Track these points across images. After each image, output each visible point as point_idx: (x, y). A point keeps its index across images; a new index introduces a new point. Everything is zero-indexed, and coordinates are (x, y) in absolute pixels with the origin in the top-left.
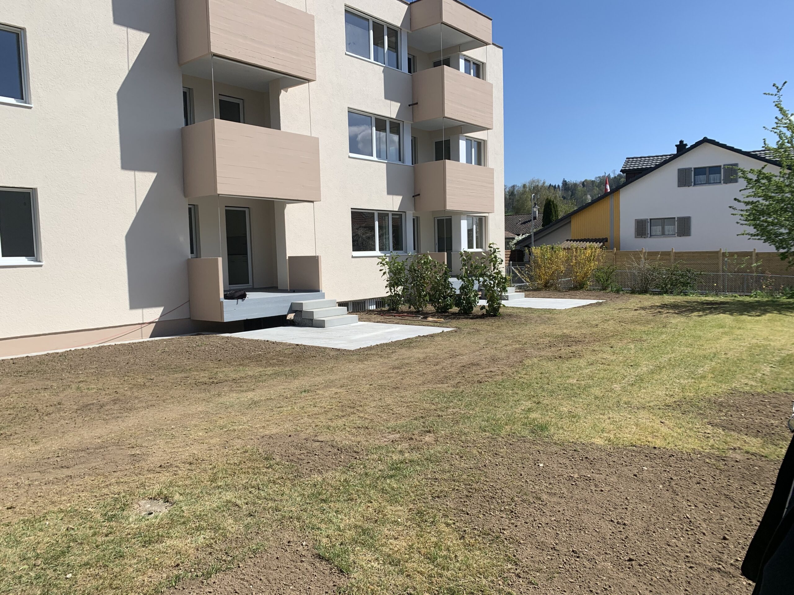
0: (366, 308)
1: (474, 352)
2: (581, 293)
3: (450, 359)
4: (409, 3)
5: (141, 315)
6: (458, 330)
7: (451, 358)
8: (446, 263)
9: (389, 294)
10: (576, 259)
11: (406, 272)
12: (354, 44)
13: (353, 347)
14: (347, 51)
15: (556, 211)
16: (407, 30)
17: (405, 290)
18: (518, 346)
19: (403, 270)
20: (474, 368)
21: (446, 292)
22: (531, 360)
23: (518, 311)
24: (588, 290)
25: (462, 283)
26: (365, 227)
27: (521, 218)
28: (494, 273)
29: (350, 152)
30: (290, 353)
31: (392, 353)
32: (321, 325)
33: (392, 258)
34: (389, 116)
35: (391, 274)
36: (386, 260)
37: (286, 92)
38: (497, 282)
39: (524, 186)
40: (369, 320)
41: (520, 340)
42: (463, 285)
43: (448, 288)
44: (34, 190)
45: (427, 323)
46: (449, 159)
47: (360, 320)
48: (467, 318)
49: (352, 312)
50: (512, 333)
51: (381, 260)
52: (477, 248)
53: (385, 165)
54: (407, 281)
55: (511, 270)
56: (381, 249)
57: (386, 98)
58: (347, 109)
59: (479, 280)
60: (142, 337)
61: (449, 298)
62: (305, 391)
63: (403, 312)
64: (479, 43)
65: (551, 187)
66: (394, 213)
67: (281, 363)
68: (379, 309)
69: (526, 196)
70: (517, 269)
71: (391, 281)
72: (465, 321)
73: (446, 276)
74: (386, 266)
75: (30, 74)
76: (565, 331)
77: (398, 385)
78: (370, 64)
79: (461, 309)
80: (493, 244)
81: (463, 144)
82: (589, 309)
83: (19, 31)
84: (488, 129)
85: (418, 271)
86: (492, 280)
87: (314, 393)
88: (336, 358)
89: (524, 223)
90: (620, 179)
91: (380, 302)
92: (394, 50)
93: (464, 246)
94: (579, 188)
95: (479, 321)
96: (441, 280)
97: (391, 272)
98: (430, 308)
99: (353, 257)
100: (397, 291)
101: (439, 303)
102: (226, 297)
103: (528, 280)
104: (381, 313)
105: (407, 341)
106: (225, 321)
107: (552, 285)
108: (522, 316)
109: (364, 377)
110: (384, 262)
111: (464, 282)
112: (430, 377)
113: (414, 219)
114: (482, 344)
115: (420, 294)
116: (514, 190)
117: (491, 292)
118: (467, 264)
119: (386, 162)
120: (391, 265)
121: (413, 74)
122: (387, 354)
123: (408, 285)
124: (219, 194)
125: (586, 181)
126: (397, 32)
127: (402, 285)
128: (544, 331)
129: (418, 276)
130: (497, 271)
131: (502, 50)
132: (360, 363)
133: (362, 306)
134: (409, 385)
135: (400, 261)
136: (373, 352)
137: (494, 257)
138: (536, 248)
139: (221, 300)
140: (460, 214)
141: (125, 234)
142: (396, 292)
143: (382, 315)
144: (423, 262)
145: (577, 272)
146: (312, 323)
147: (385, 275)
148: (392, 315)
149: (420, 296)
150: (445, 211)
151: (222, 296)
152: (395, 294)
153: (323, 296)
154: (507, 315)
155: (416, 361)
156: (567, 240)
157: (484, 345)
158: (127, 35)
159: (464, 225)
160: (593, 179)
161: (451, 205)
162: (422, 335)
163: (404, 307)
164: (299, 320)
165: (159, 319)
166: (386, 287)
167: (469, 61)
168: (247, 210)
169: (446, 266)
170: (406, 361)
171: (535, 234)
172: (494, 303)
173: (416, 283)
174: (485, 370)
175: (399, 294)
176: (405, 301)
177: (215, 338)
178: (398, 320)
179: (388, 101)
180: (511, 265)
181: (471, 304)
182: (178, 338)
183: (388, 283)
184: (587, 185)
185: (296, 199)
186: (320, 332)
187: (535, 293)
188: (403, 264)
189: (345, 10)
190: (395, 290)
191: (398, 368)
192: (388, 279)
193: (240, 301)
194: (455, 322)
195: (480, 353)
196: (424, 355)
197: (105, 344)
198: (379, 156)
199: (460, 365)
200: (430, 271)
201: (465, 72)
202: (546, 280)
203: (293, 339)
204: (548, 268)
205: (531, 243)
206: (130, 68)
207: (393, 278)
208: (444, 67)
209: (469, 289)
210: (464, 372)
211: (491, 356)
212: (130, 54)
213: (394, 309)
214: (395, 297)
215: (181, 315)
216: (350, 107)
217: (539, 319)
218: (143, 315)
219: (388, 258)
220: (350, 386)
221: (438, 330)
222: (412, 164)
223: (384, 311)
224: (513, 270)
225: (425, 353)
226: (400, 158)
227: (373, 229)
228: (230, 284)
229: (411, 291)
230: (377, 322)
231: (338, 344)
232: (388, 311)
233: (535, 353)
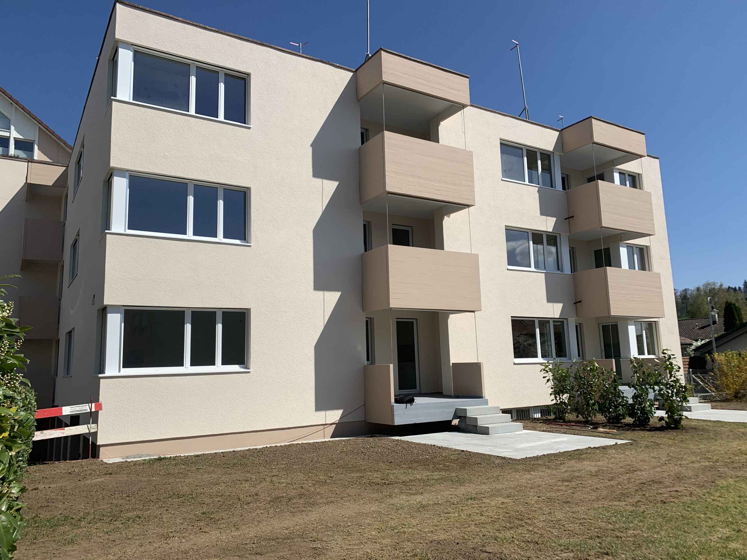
0: (531, 416)
1: (655, 467)
3: (627, 475)
4: (560, 130)
5: (324, 417)
6: (634, 443)
7: (627, 473)
8: (615, 370)
9: (554, 402)
11: (572, 379)
12: (510, 170)
13: (518, 456)
14: (503, 177)
15: (739, 315)
16: (559, 153)
17: (572, 399)
18: (707, 464)
19: (568, 377)
20: (656, 486)
21: (617, 401)
22: (725, 481)
23: (704, 424)
25: (635, 391)
26: (526, 335)
27: (698, 323)
28: (671, 381)
29: (509, 265)
30: (455, 458)
31: (561, 464)
32: (485, 431)
33: (556, 364)
34: (545, 230)
35: (556, 381)
36: (549, 367)
37: (449, 217)
38: (675, 391)
39: (698, 289)
40: (534, 429)
41: (710, 456)
42: (635, 393)
43: (619, 397)
44: (249, 310)
45: (598, 434)
46: (610, 266)
47: (525, 428)
48: (644, 430)
49: (516, 420)
50: (699, 449)
51: (544, 367)
52: (649, 354)
53: (544, 274)
54: (572, 388)
55: (692, 379)
56: (543, 357)
57: (542, 214)
58: (504, 227)
59: (653, 389)
60: (324, 437)
61: (621, 407)
62: (471, 499)
63: (570, 422)
64: (634, 156)
65: (730, 289)
66: (555, 320)
67: (447, 469)
68: (545, 418)
69: (701, 299)
70: (699, 378)
71: (556, 389)
72: (642, 433)
73: (615, 383)
74: (550, 373)
75: (252, 221)
77: (569, 500)
78: (525, 186)
79: (635, 420)
80: (667, 350)
81: (623, 252)
83: (246, 190)
84: (650, 235)
85: (584, 378)
86: (670, 389)
87: (481, 501)
88: (502, 466)
89: (702, 328)
91: (545, 410)
92: (548, 172)
93: (634, 352)
95: (658, 434)
96: (610, 388)
97: (555, 379)
98: (600, 418)
99: (515, 364)
100: (563, 399)
101: (610, 412)
102: (397, 401)
103: (714, 389)
104: (547, 422)
105: (577, 453)
106: (396, 424)
107: (744, 396)
108: (710, 430)
109: (532, 488)
110: (547, 369)
111: (637, 390)
112: (604, 493)
113: (576, 326)
115: (588, 402)
116: (686, 294)
117: (669, 401)
118: (638, 371)
119: (545, 272)
120: (554, 372)
121: (567, 191)
122: (555, 466)
123: (574, 393)
124: (391, 308)
126: (549, 156)
127: (568, 393)
128: (739, 448)
129: (584, 384)
130: (675, 379)
131: (658, 160)
132: (527, 473)
133: (527, 413)
134: (581, 500)
135: (564, 368)
136: (540, 462)
137: (670, 364)
138: (719, 355)
139: (392, 404)
140: (626, 320)
141: (314, 344)
142: (561, 400)
143: (548, 424)
144: (589, 369)
146: (477, 430)
147: (549, 382)
148: (559, 424)
149: (588, 405)
150: (609, 317)
151: (393, 400)
152: (561, 402)
153: (486, 403)
154: (691, 428)
155: (587, 475)
157: (666, 460)
159: (632, 331)
161: (615, 312)
162: (592, 447)
163: (571, 416)
164: (463, 426)
165: (339, 420)
166: (551, 394)
167: (624, 174)
168: (414, 321)
169: (615, 373)
170: (576, 474)
171: (717, 339)
172: (674, 414)
173: (583, 391)
174: (669, 489)
175: (565, 403)
176: (572, 410)
178: (565, 430)
179: (544, 217)
180: (691, 373)
181: (647, 415)
182: (355, 439)
183: (552, 390)
185: (458, 309)
186: (485, 439)
187: (723, 404)
188: (568, 371)
189: (500, 143)
190: (560, 398)
191: (568, 481)
192: (553, 387)
193: (409, 405)
194: (630, 434)
195: (662, 470)
196: (596, 469)
197: (294, 443)
198: (537, 266)
199: (638, 481)
200: (598, 379)
201: (621, 184)
202: (736, 390)
203: (458, 445)
204: (737, 377)
205: (713, 349)
206: (323, 209)
207: (557, 385)
208: (598, 181)
209: (644, 398)
210: (644, 489)
211: (675, 474)
212: (323, 199)
213: (560, 418)
214: (561, 405)
215: (357, 417)
216: (507, 225)
217: (731, 434)
218: (326, 416)
219: (551, 365)
220: (517, 496)
221: (611, 442)
222: (572, 273)
223: (550, 419)
224: (694, 379)
225: (598, 466)
226: (559, 267)
227: (534, 336)
228: (399, 389)
229: (578, 399)
230: (543, 431)
231: (502, 452)
232: (554, 420)
233: (730, 473)
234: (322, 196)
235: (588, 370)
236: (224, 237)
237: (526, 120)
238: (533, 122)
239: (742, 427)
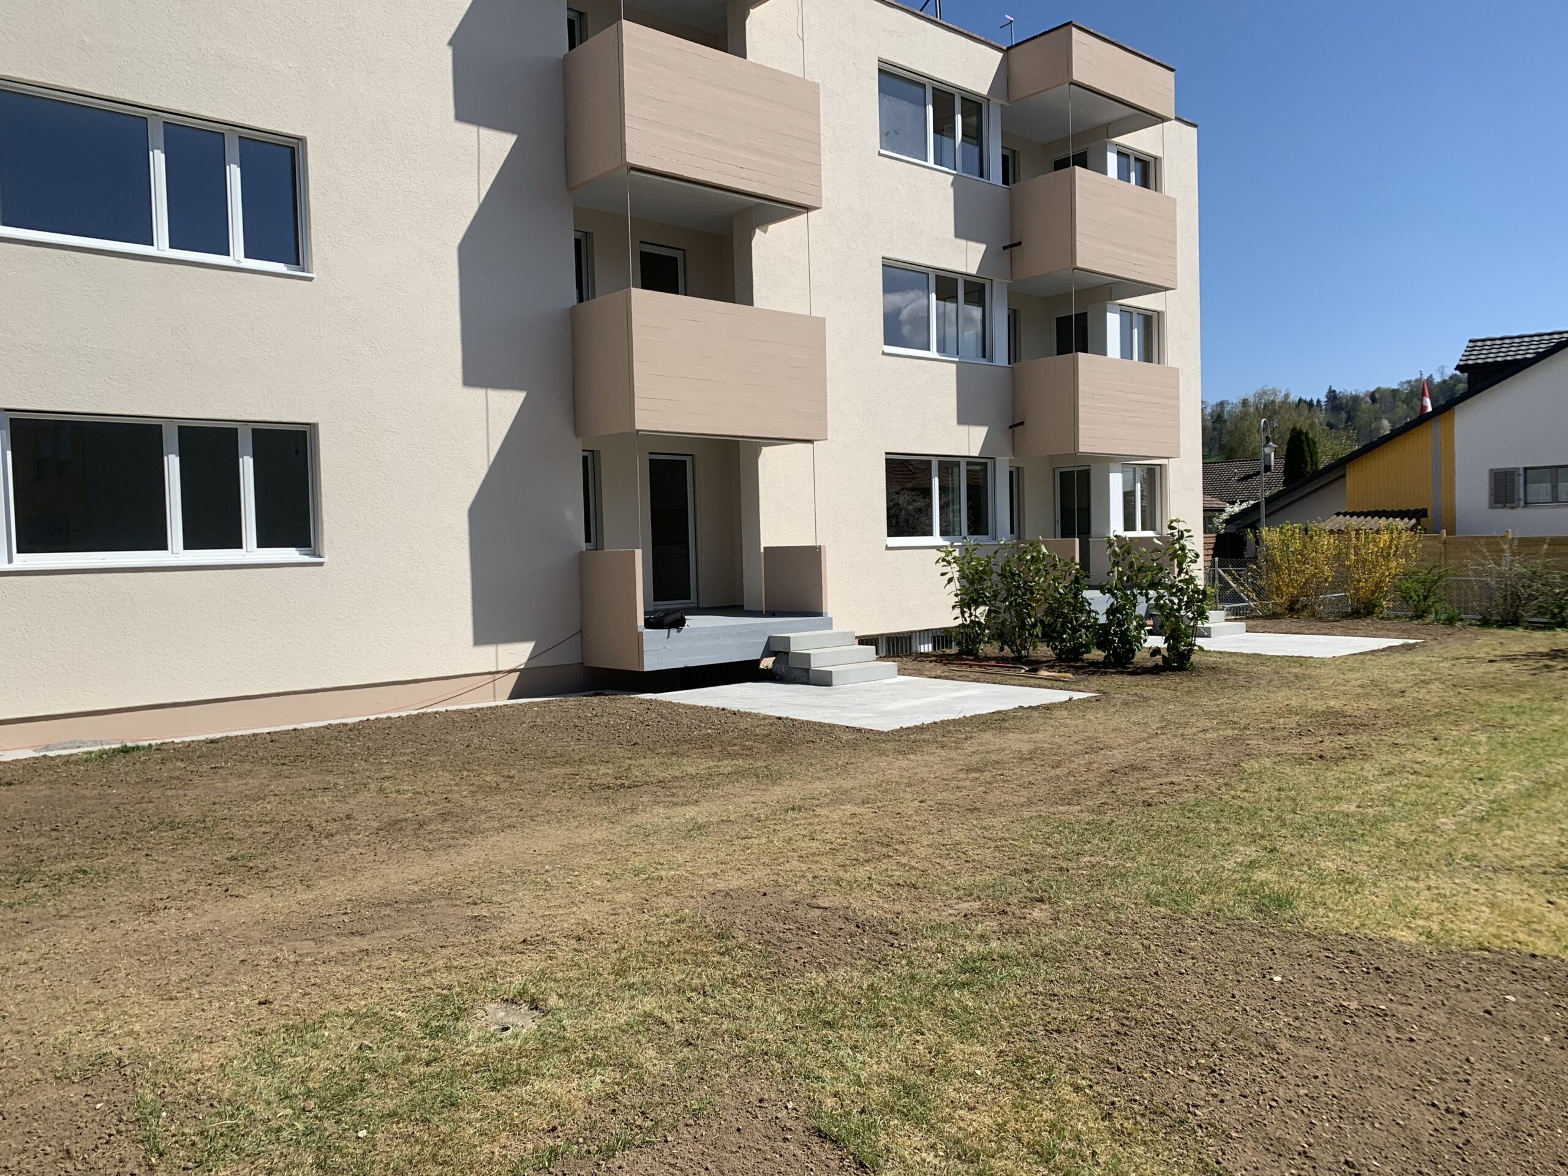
0: (914, 650)
1: (1137, 742)
2: (1368, 624)
3: (1086, 756)
4: (1005, 48)
5: (494, 657)
6: (1103, 697)
7: (1086, 753)
8: (1077, 560)
9: (960, 621)
10: (1356, 554)
11: (995, 578)
12: (896, 133)
13: (887, 725)
14: (881, 148)
15: (1313, 454)
16: (1001, 102)
17: (993, 615)
18: (1230, 732)
19: (989, 573)
20: (1136, 775)
21: (1077, 619)
22: (1257, 762)
23: (1231, 659)
24: (1383, 618)
25: (1112, 600)
26: (912, 490)
27: (1238, 469)
28: (1180, 581)
29: (885, 344)
30: (765, 733)
31: (966, 739)
32: (824, 680)
33: (967, 549)
34: (963, 270)
35: (964, 581)
36: (954, 553)
37: (765, 232)
38: (1185, 599)
39: (1245, 402)
40: (919, 673)
41: (1235, 719)
42: (1113, 604)
43: (1081, 612)
44: (313, 427)
45: (1037, 682)
46: (1085, 351)
47: (901, 672)
48: (1122, 673)
49: (884, 657)
50: (1218, 706)
51: (943, 555)
52: (1143, 529)
53: (954, 365)
54: (995, 596)
55: (1217, 576)
56: (943, 533)
57: (958, 234)
58: (881, 260)
59: (1147, 595)
60: (495, 697)
61: (1083, 630)
62: (793, 809)
63: (987, 659)
64: (1149, 118)
65: (1302, 404)
66: (970, 461)
67: (748, 752)
68: (940, 652)
69: (1248, 423)
70: (1230, 573)
71: (964, 597)
72: (1118, 679)
73: (1077, 586)
74: (954, 565)
75: (312, 218)
76: (1332, 703)
77: (978, 805)
78: (928, 170)
79: (1109, 654)
80: (1178, 521)
81: (1113, 321)
82: (1385, 658)
83: (294, 143)
84: (1167, 289)
85: (1019, 576)
86: (1176, 596)
87: (811, 813)
88: (854, 746)
89: (1245, 478)
90: (1455, 385)
91: (941, 637)
92: (975, 141)
93: (1116, 526)
94: (1363, 406)
95: (1147, 680)
96: (1066, 594)
97: (964, 578)
98: (1044, 651)
99: (887, 548)
100: (976, 616)
101: (1063, 641)
102: (649, 624)
103: (1253, 595)
104: (943, 659)
105: (996, 717)
106: (646, 669)
107: (1305, 607)
108: (1240, 671)
109: (909, 785)
110: (949, 558)
111: (1116, 598)
112: (1043, 791)
113: (1011, 473)
114: (1154, 727)
115: (1023, 621)
116: (1222, 411)
117: (1173, 619)
118: (1121, 561)
119: (957, 360)
120: (963, 564)
121: (1012, 186)
122: (955, 742)
123: (998, 604)
124: (638, 431)
125: (1378, 389)
126: (979, 106)
127: (986, 605)
128: (1286, 702)
129: (1018, 587)
130: (1187, 577)
131: (1195, 130)
132: (900, 757)
133: (906, 644)
134: (999, 804)
135: (981, 555)
136: (927, 736)
137: (1180, 549)
138: (1269, 530)
139: (639, 630)
140: (1107, 461)
141: (468, 505)
142: (973, 618)
143: (945, 664)
144: (1029, 557)
145: (1359, 581)
146: (808, 677)
147: (952, 583)
148: (965, 664)
149: (1023, 626)
150: (1076, 455)
151: (641, 622)
152: (971, 621)
153: (829, 624)
154: (1208, 668)
155: (1014, 758)
156: (1338, 514)
157: (1158, 728)
158: (479, 139)
159: (1116, 483)
160: (1395, 387)
161: (1086, 445)
162: (1026, 706)
163: (989, 649)
164: (783, 669)
165: (526, 663)
166: (954, 607)
167: (1127, 156)
168: (688, 460)
169: (1078, 567)
170: (994, 757)
171: (1269, 501)
172: (1180, 642)
173: (1016, 600)
174: (1159, 781)
175: (979, 623)
176: (992, 637)
177: (627, 701)
178: (977, 674)
179: (963, 242)
180: (1217, 565)
181: (1131, 645)
182: (561, 701)
183: (957, 599)
184: (1381, 399)
185: (780, 437)
186: (823, 695)
187: (1268, 623)
188: (988, 562)
189: (879, 69)
190: (971, 615)
191: (976, 770)
192: (959, 592)
193: (673, 631)
194: (1096, 681)
195: (1150, 746)
196: (1031, 746)
197: (429, 710)
198: (941, 349)
199: (1106, 768)
200: (1045, 576)
201: (1119, 178)
202: (1292, 597)
203: (771, 706)
204: (1297, 572)
205: (1259, 520)
206: (482, 199)
207: (967, 589)
208: (1074, 169)
209: (1127, 613)
210: (1114, 782)
211: (1171, 752)
212: (481, 174)
213: (969, 652)
214: (973, 628)
215: (566, 656)
216: (887, 255)
217: (1276, 677)
218: (497, 656)
219: (957, 550)
220: (880, 802)
221: (1059, 696)
222: (1009, 363)
223: (950, 655)
224: (1220, 575)
225: (1034, 742)
226: (985, 351)
227: (927, 492)
228: (655, 600)
229: (1005, 616)
230: (935, 677)
231: (857, 719)
232: (958, 656)
233: (1266, 748)
234: (479, 168)
235: (1027, 561)
236: (246, 256)
237: (935, 19)
238: (950, 25)
239: (1296, 664)
